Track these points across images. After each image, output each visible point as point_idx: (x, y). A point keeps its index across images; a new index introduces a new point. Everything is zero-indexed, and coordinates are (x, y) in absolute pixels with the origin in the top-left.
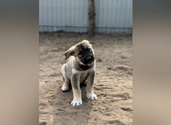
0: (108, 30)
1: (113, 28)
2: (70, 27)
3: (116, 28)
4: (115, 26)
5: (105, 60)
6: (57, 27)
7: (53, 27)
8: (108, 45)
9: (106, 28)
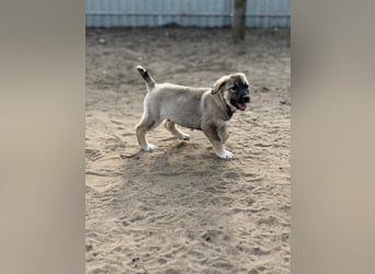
0: (266, 21)
1: (274, 17)
2: (190, 16)
3: (280, 17)
4: (280, 14)
5: (273, 89)
6: (164, 16)
7: (155, 16)
8: (271, 58)
9: (262, 17)
